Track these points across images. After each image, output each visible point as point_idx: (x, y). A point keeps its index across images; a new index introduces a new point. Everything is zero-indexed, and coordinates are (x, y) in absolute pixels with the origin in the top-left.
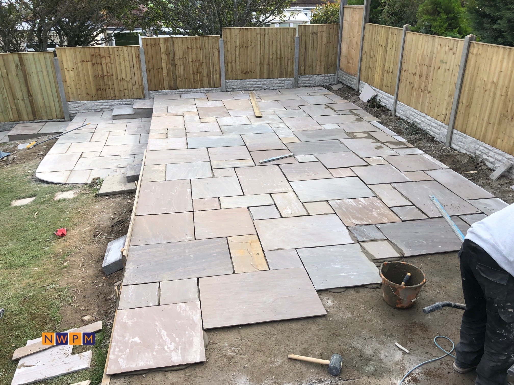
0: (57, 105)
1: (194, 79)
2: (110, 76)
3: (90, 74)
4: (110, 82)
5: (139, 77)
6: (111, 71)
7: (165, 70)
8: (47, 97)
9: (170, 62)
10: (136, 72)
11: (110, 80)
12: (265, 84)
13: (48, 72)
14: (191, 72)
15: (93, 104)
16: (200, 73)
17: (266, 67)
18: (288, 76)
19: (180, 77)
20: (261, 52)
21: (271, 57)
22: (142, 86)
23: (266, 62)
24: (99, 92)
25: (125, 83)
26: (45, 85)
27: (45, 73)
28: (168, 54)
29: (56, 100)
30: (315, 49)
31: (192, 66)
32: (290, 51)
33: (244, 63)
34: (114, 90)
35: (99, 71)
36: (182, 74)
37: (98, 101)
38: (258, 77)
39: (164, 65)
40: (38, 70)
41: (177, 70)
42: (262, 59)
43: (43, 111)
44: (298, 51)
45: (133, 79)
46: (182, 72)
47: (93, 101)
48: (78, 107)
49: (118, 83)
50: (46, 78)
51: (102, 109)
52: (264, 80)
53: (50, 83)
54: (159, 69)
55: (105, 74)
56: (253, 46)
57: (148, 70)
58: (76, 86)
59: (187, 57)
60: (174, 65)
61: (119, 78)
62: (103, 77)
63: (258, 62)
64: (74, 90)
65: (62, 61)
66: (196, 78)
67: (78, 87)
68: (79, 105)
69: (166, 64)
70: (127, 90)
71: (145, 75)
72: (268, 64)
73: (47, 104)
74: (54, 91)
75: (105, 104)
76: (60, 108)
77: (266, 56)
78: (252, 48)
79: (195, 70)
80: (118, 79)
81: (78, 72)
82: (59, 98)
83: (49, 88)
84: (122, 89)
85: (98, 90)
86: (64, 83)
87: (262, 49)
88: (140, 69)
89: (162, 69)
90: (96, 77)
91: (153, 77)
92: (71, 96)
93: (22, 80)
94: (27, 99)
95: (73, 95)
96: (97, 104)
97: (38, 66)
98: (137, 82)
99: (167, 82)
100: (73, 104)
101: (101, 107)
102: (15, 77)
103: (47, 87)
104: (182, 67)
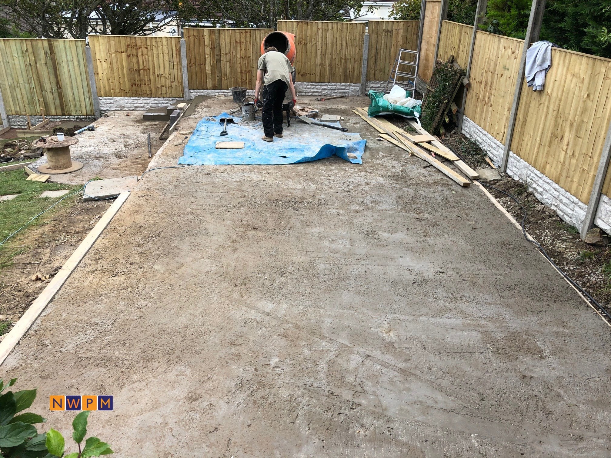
0: (87, 100)
1: (242, 79)
2: (146, 70)
3: (124, 66)
4: (146, 77)
5: (179, 73)
6: (147, 64)
7: (208, 67)
8: (77, 91)
9: (214, 57)
10: (175, 67)
11: (146, 74)
12: (325, 89)
13: (79, 62)
14: (239, 70)
15: (127, 101)
16: (249, 72)
17: (327, 69)
18: (354, 81)
19: (226, 75)
20: (322, 51)
21: (334, 57)
22: (181, 84)
23: (328, 63)
24: (134, 87)
25: (163, 79)
26: (75, 76)
27: (76, 63)
28: (213, 49)
29: (87, 95)
30: (388, 50)
31: (240, 63)
32: (357, 52)
33: (302, 63)
34: (150, 86)
35: (134, 63)
36: (228, 73)
37: (132, 98)
38: (317, 79)
39: (208, 60)
40: (69, 59)
41: (222, 67)
42: (323, 59)
43: (72, 106)
44: (367, 51)
45: (172, 75)
46: (228, 70)
47: (127, 98)
48: (110, 103)
49: (155, 78)
50: (77, 68)
51: (136, 107)
52: (325, 84)
53: (81, 74)
54: (202, 64)
55: (141, 67)
56: (313, 43)
57: (190, 66)
58: (108, 80)
59: (234, 52)
60: (219, 61)
61: (156, 73)
62: (138, 71)
63: (319, 62)
64: (107, 84)
65: (94, 51)
66: (244, 78)
67: (110, 81)
68: (111, 101)
69: (210, 59)
70: (164, 88)
71: (185, 71)
72: (330, 65)
73: (77, 98)
74: (85, 84)
75: (139, 101)
76: (91, 104)
77: (328, 56)
78: (312, 46)
79: (243, 69)
81: (112, 64)
82: (89, 92)
83: (79, 80)
85: (132, 86)
86: (96, 75)
87: (324, 47)
88: (181, 64)
89: (205, 64)
90: (131, 69)
91: (194, 73)
92: (102, 90)
93: (51, 70)
94: (56, 91)
95: (105, 90)
96: (131, 101)
97: (68, 54)
98: (176, 78)
99: (210, 80)
100: (105, 99)
101: (135, 105)
102: (44, 67)
103: (78, 79)
104: (228, 64)
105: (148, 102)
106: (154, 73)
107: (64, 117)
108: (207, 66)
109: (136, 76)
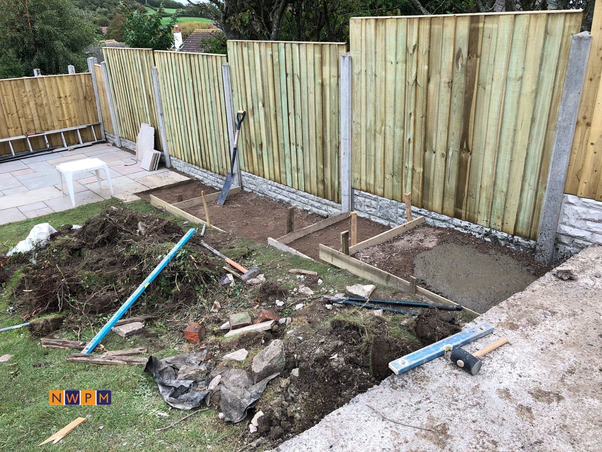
0: (529, 194)
8: (507, 164)
13: (539, 81)
26: (516, 125)
27: (529, 86)
29: (531, 179)
40: (512, 74)
43: (483, 200)
48: (599, 221)
50: (526, 103)
53: (533, 120)
73: (502, 184)
74: (536, 150)
76: (536, 207)
82: (542, 173)
83: (522, 137)
92: (587, 177)
93: (458, 101)
94: (456, 154)
95: (597, 178)
97: (514, 59)
102: (444, 90)
103: (520, 134)
107: (457, 221)
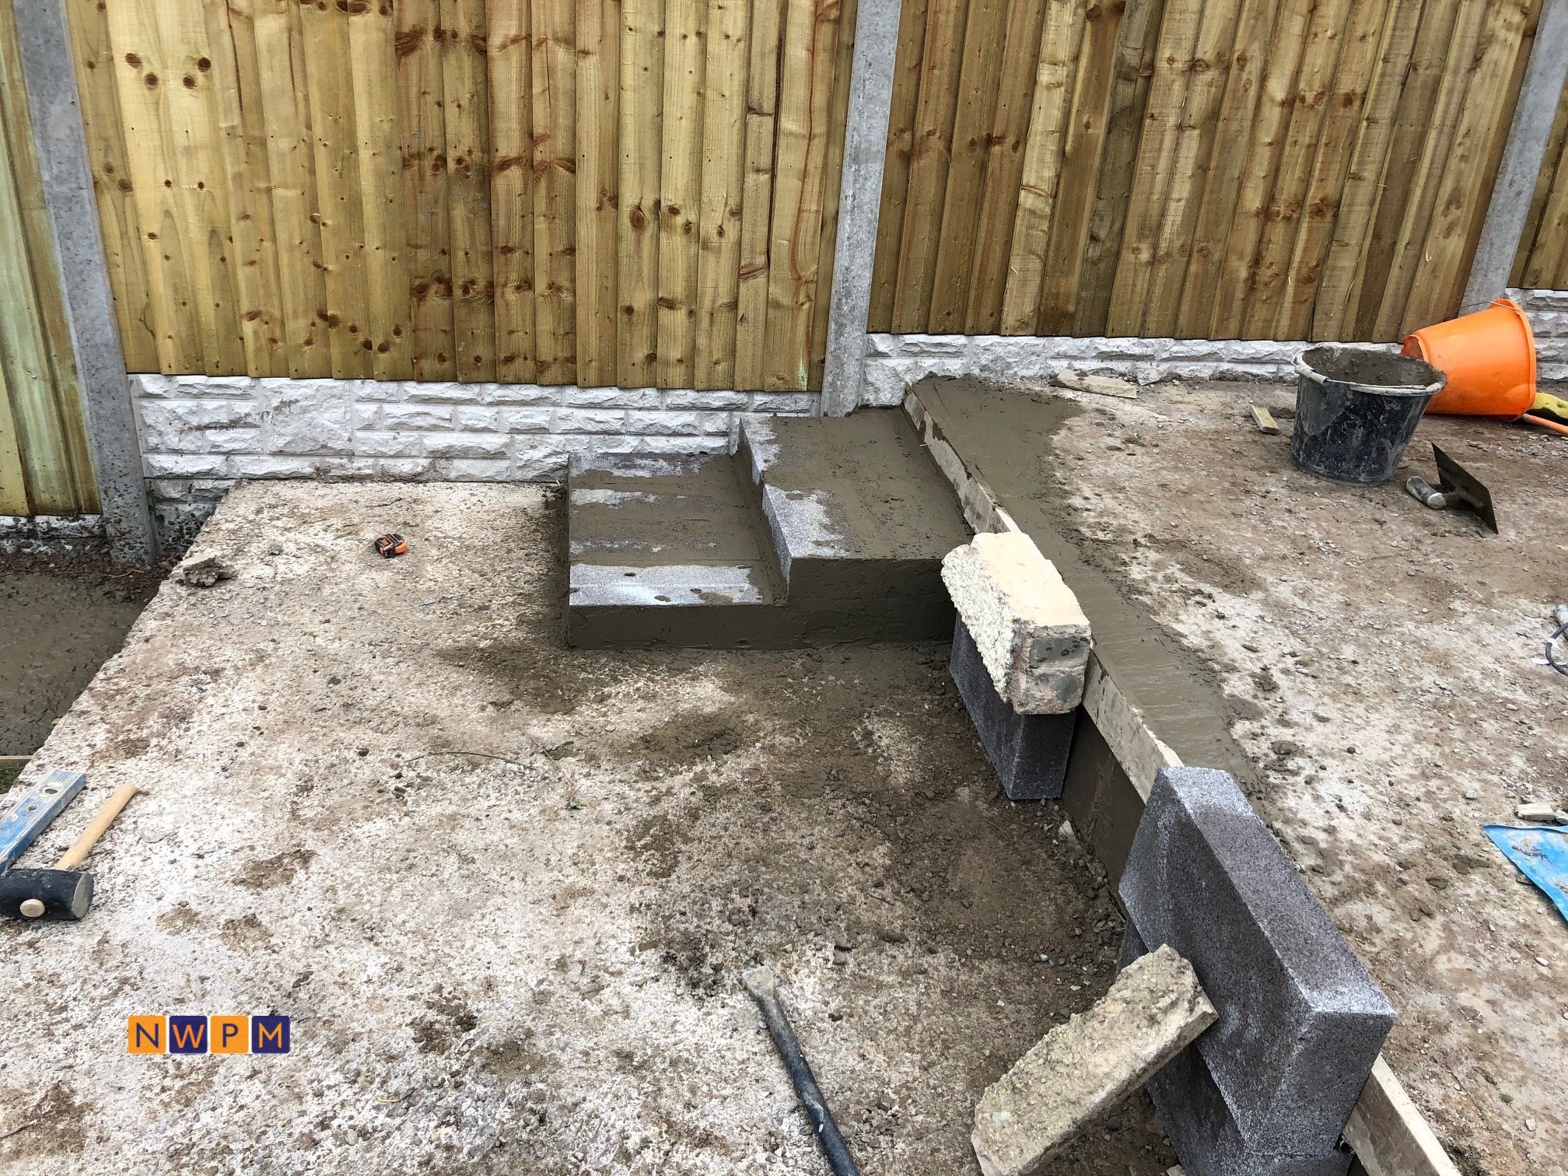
1: (1257, 261)
2: (547, 168)
3: (363, 134)
4: (541, 225)
5: (811, 205)
6: (563, 120)
7: (1039, 166)
9: (1100, 89)
10: (790, 159)
11: (541, 205)
14: (1253, 199)
15: (368, 410)
19: (1152, 229)
22: (816, 287)
24: (435, 302)
25: (674, 244)
28: (1105, 16)
29: (27, 353)
31: (1278, 144)
34: (566, 296)
35: (451, 110)
36: (1176, 213)
37: (412, 388)
39: (1047, 111)
41: (1143, 167)
45: (754, 216)
46: (1182, 189)
47: (371, 387)
49: (617, 238)
51: (446, 455)
54: (1000, 142)
55: (509, 144)
58: (216, 237)
59: (1255, 53)
60: (1132, 117)
61: (629, 198)
62: (485, 171)
64: (203, 275)
66: (1274, 253)
67: (237, 250)
68: (242, 408)
69: (1068, 102)
70: (680, 316)
71: (863, 189)
74: (11, 270)
75: (470, 414)
76: (68, 430)
79: (1289, 185)
80: (615, 200)
81: (250, 104)
84: (641, 299)
85: (419, 292)
86: (109, 199)
88: (836, 131)
89: (1020, 143)
90: (418, 161)
91: (924, 209)
92: (167, 321)
95: (194, 321)
96: (400, 410)
98: (781, 243)
99: (1036, 264)
100: (185, 393)
101: (438, 441)
104: (1192, 144)
105: (539, 416)
106: (611, 197)
108: (1032, 154)
109: (459, 213)
